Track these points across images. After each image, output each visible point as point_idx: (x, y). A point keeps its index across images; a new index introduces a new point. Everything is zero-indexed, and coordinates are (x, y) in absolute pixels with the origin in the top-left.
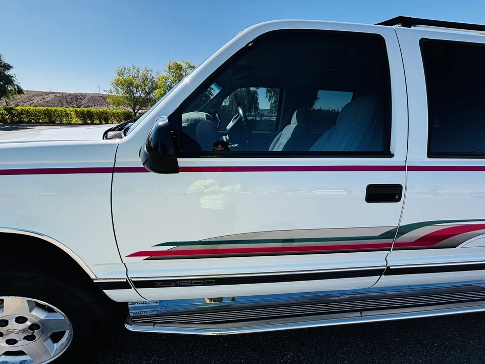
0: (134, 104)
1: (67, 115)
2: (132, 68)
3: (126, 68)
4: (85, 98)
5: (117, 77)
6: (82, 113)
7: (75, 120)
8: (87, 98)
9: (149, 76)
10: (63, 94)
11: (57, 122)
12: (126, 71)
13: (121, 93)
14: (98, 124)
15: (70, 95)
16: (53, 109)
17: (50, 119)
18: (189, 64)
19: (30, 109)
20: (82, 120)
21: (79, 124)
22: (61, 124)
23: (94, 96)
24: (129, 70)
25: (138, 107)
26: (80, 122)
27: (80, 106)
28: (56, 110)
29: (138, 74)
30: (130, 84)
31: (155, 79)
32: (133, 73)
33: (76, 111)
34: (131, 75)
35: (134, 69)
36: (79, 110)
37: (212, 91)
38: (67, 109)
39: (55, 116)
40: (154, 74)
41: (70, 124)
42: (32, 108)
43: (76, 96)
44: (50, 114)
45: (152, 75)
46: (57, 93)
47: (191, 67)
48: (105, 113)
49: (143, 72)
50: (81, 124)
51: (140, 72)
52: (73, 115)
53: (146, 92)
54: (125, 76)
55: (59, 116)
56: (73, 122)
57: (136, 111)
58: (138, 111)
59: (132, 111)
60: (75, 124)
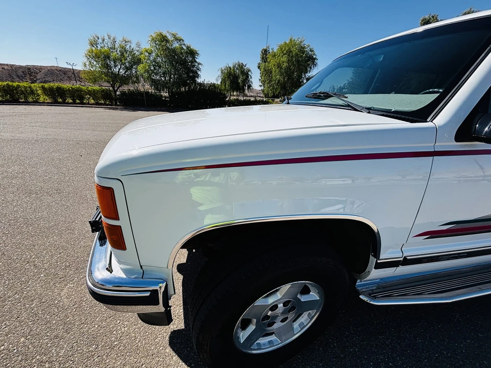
0: (113, 81)
1: (32, 92)
2: (106, 38)
3: (100, 37)
4: (40, 72)
5: (89, 47)
6: (51, 89)
7: (44, 97)
8: (43, 71)
9: (128, 47)
10: (12, 66)
11: (21, 100)
12: (100, 41)
13: (97, 67)
14: (71, 103)
15: (21, 67)
16: (15, 84)
17: (12, 96)
18: (174, 36)
20: (51, 97)
21: (48, 103)
22: (27, 103)
23: (51, 70)
24: (103, 40)
25: (117, 84)
26: (49, 101)
27: (36, 81)
28: (18, 86)
29: (115, 45)
30: (107, 57)
31: (135, 52)
32: (108, 44)
33: (43, 87)
34: (106, 45)
35: (109, 38)
36: (46, 85)
37: (200, 66)
38: (33, 85)
39: (17, 93)
40: (134, 46)
41: (36, 103)
43: (29, 69)
44: (12, 91)
45: (132, 47)
46: (4, 65)
47: (178, 40)
48: (79, 90)
49: (120, 43)
50: (51, 103)
51: (117, 42)
52: (40, 92)
53: (126, 67)
54: (99, 47)
55: (22, 93)
56: (41, 100)
57: (116, 88)
58: (118, 88)
59: (111, 88)
60: (44, 102)
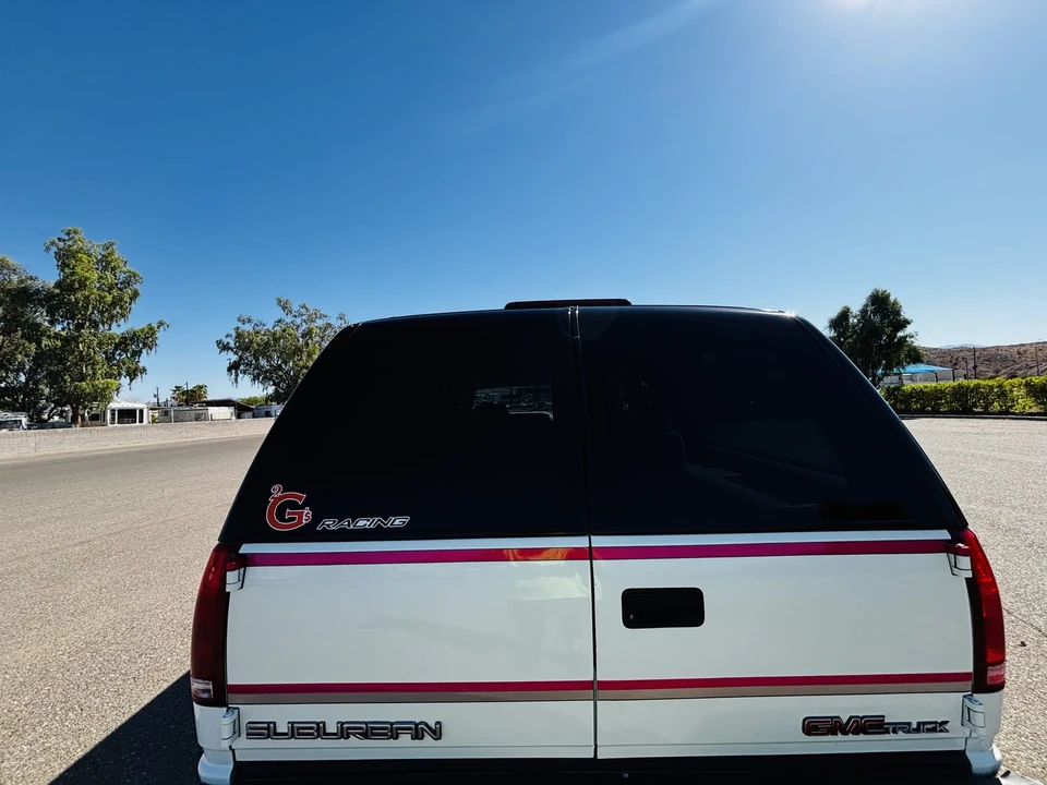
1: (1003, 394)
7: (1024, 403)
19: (926, 387)
20: (1042, 403)
26: (1034, 410)
28: (978, 387)
41: (1005, 413)
42: (927, 384)
44: (965, 394)
50: (1038, 414)
56: (1018, 409)
60: (1022, 413)
